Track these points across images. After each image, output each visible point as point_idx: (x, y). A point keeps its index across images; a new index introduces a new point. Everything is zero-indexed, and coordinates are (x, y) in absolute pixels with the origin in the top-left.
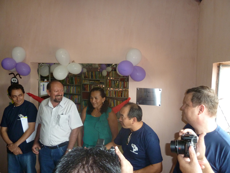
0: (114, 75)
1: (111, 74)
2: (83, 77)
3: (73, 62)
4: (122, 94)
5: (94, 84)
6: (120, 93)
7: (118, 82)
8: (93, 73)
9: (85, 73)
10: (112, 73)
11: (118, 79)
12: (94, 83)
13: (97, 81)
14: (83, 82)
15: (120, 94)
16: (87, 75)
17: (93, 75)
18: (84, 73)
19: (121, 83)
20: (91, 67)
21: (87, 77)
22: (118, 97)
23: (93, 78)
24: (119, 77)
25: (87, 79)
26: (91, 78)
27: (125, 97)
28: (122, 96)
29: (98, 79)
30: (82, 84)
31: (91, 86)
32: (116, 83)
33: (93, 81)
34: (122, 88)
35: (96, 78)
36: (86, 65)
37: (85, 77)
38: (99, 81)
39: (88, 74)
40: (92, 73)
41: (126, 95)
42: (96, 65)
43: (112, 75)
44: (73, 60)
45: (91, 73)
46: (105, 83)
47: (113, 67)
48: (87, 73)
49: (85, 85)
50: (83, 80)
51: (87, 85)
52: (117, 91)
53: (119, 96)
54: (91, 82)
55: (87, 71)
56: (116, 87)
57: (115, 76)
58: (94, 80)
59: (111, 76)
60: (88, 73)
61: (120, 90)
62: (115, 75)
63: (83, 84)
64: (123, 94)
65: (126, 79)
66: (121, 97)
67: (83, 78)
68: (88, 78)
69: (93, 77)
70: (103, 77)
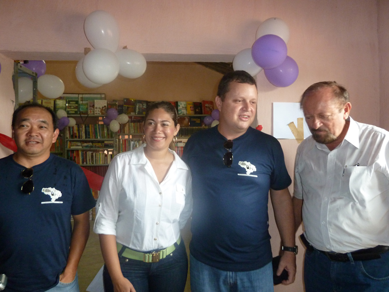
0: (132, 131)
1: (126, 128)
2: (68, 136)
3: (125, 48)
5: (92, 149)
8: (89, 127)
9: (73, 127)
10: (129, 126)
12: (92, 147)
13: (99, 142)
14: (68, 146)
16: (76, 131)
17: (89, 132)
18: (69, 127)
20: (86, 115)
21: (77, 135)
23: (89, 138)
24: (142, 134)
25: (75, 139)
26: (86, 137)
29: (101, 139)
30: (66, 149)
31: (86, 153)
33: (91, 144)
35: (96, 136)
36: (74, 112)
37: (73, 136)
38: (103, 142)
39: (79, 130)
40: (87, 127)
42: (95, 112)
43: (129, 129)
44: (125, 45)
45: (85, 127)
46: (115, 146)
47: (130, 115)
48: (76, 128)
49: (72, 151)
50: (68, 143)
51: (77, 151)
54: (85, 144)
55: (78, 124)
57: (134, 132)
58: (92, 142)
60: (78, 127)
62: (134, 130)
63: (68, 151)
67: (67, 138)
68: (79, 138)
69: (89, 135)
70: (111, 134)
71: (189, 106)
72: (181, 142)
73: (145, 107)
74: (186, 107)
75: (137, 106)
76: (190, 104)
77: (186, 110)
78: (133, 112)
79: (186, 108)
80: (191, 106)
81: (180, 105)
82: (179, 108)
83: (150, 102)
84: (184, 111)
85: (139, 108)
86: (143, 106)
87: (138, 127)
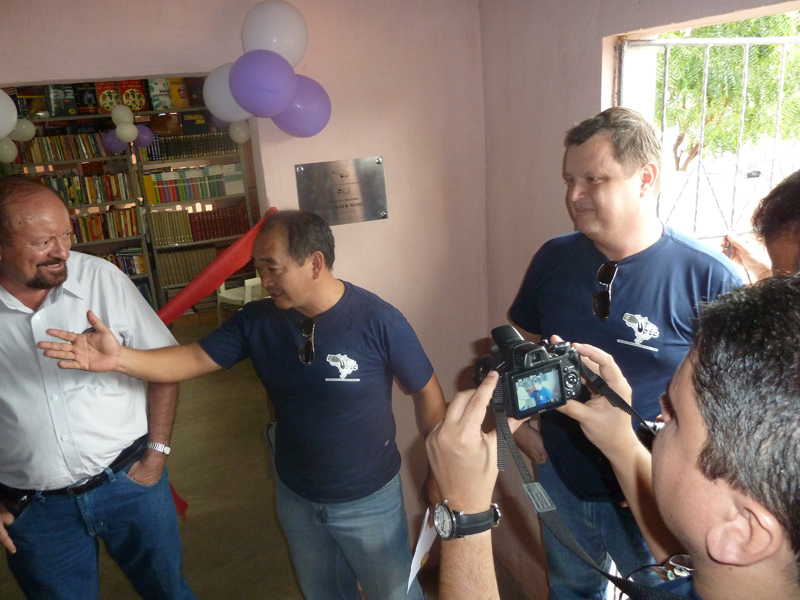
0: (50, 156)
1: (35, 151)
4: (105, 225)
6: (97, 222)
7: (76, 179)
10: (41, 146)
11: (75, 170)
15: (98, 229)
19: (92, 185)
22: (92, 242)
24: (76, 161)
27: (120, 235)
28: (106, 235)
32: (70, 185)
34: (99, 201)
41: (126, 226)
43: (43, 152)
52: (84, 220)
53: (94, 238)
56: (73, 200)
57: (57, 158)
59: (40, 161)
61: (94, 210)
62: (55, 152)
64: (110, 225)
65: (105, 162)
66: (103, 240)
71: (175, 88)
72: (167, 170)
73: (70, 96)
74: (169, 91)
75: (52, 96)
76: (177, 83)
77: (170, 97)
78: (42, 110)
79: (168, 93)
80: (177, 87)
81: (155, 87)
82: (152, 94)
83: (80, 85)
84: (166, 100)
85: (57, 102)
86: (65, 93)
87: (64, 146)
